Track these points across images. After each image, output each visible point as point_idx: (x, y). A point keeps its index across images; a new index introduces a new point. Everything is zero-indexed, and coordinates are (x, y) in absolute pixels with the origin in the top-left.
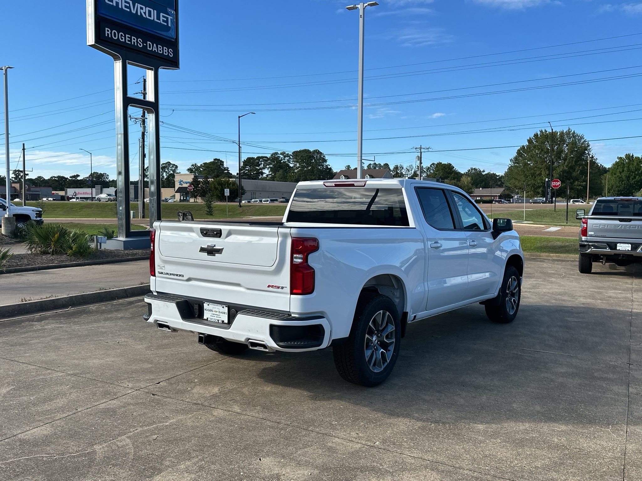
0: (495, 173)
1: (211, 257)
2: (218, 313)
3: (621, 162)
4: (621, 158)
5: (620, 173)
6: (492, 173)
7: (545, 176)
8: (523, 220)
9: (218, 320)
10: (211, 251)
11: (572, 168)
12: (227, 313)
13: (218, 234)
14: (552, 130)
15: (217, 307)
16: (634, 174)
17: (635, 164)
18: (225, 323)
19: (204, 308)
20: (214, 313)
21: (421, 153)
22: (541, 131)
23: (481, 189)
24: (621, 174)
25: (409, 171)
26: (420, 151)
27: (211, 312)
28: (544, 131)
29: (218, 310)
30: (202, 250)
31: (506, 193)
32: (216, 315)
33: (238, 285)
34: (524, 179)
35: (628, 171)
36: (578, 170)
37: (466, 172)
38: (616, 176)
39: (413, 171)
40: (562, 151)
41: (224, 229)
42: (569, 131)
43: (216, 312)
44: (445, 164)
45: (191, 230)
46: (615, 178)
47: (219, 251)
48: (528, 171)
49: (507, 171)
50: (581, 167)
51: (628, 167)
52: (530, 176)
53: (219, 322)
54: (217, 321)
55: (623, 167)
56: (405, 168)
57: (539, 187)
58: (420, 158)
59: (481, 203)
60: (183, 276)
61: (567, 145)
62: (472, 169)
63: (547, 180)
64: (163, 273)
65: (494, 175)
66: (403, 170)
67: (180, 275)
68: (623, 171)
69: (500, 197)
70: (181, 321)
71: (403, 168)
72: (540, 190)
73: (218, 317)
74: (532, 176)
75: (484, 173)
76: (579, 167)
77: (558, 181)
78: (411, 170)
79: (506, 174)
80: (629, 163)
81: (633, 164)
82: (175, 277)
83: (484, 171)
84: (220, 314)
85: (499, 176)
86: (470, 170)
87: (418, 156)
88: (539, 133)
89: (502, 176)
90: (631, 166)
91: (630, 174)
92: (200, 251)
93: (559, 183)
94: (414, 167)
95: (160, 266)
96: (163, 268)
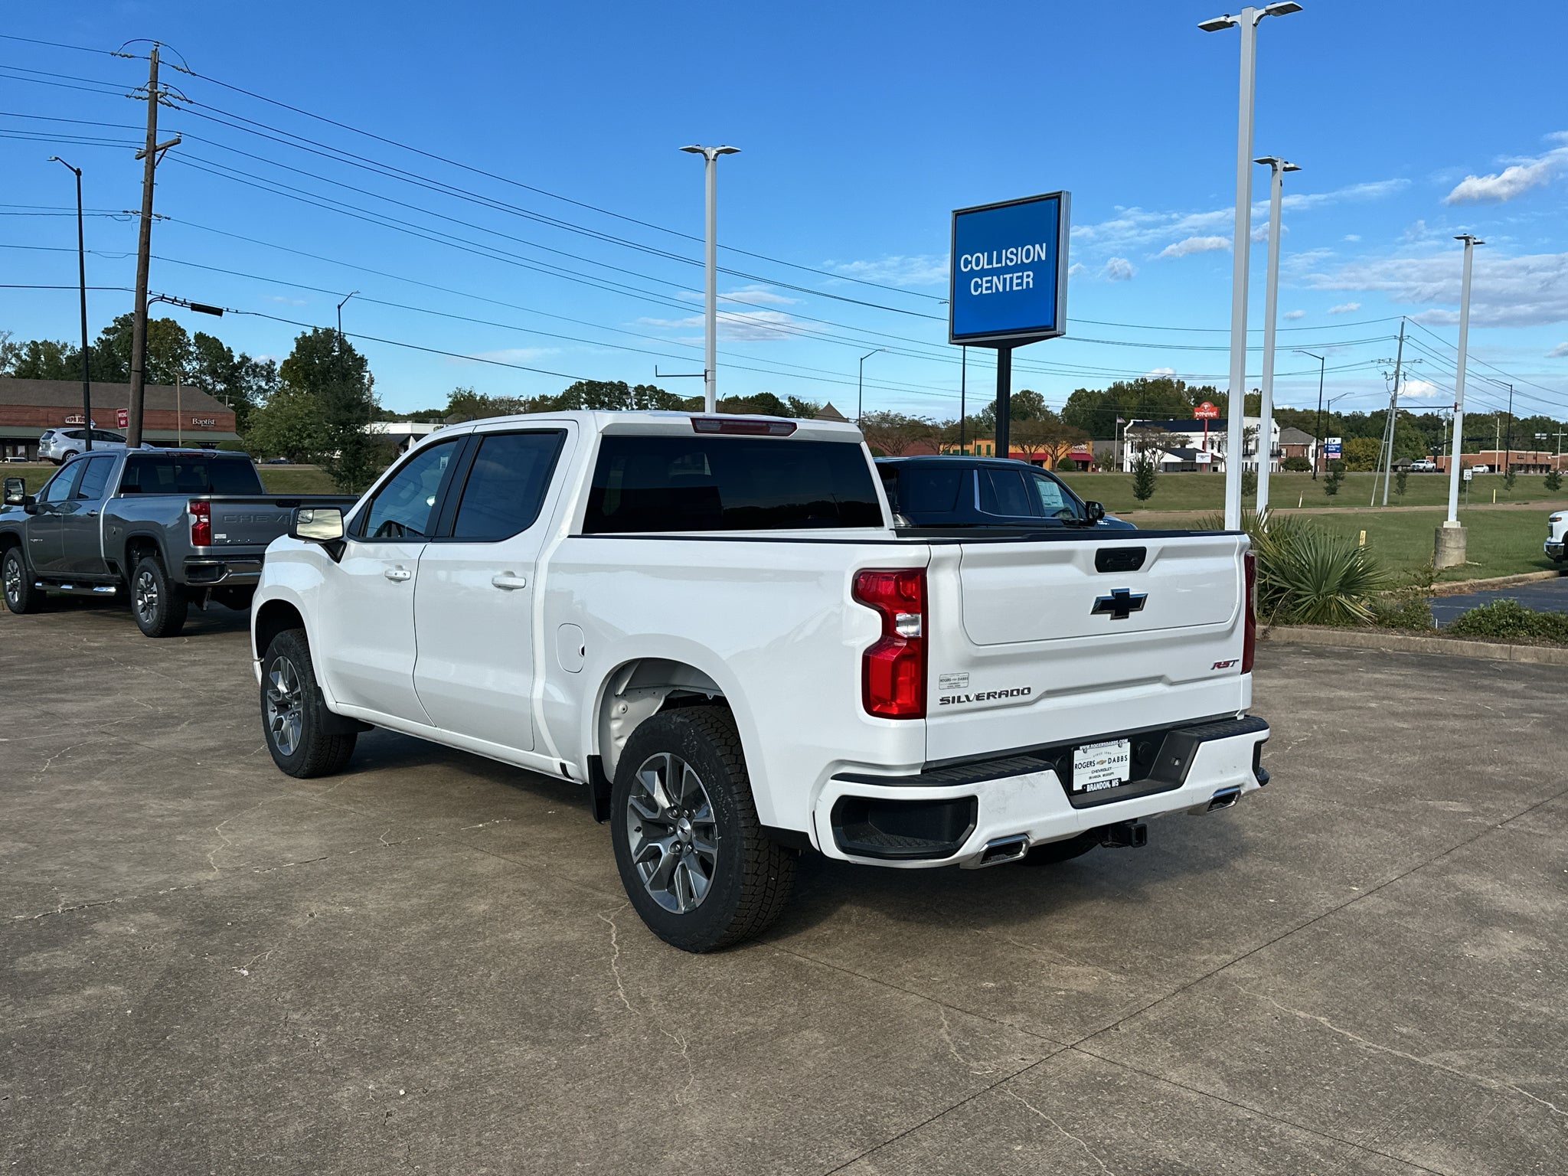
1: (1121, 624)
2: (1106, 766)
9: (1111, 782)
10: (1121, 605)
12: (1128, 757)
13: (1137, 560)
15: (1104, 750)
18: (1126, 783)
19: (1075, 763)
20: (1098, 767)
27: (1092, 768)
29: (1107, 757)
30: (1101, 606)
32: (1102, 770)
41: (1150, 549)
43: (1103, 762)
47: (1137, 603)
53: (1113, 785)
54: (1107, 786)
60: (1028, 692)
64: (959, 699)
67: (1022, 692)
70: (1071, 812)
73: (1108, 775)
82: (1004, 700)
92: (1093, 613)
95: (949, 680)
96: (963, 683)
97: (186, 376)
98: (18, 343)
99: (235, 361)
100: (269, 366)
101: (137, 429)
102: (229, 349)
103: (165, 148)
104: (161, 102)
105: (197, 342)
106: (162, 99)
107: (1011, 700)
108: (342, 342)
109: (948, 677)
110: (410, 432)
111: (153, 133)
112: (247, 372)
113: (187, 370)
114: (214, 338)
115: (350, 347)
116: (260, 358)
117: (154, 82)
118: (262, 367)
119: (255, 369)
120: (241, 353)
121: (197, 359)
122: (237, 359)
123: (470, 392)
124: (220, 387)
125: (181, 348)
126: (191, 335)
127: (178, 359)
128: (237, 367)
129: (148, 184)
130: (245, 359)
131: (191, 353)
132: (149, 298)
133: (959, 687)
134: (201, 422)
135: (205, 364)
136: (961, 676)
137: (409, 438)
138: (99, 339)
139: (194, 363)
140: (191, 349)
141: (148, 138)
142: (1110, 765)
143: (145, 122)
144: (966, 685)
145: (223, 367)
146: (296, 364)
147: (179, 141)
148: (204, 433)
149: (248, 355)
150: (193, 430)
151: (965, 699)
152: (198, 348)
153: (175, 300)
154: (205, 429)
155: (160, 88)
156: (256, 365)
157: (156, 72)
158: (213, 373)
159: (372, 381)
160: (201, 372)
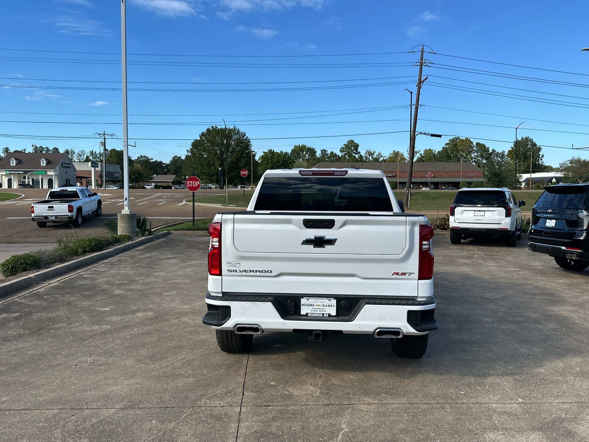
0: (162, 161)
1: (319, 250)
2: (322, 307)
3: (266, 156)
4: (266, 152)
5: (266, 164)
6: (159, 161)
7: (218, 166)
8: (226, 204)
9: (323, 314)
10: (319, 242)
11: (239, 160)
12: (335, 306)
13: (330, 224)
14: (226, 127)
15: (321, 300)
16: (275, 166)
17: (276, 158)
18: (333, 316)
19: (302, 304)
20: (315, 307)
21: (105, 139)
22: (212, 127)
23: (155, 175)
24: (266, 166)
25: (80, 156)
26: (103, 137)
27: (312, 307)
28: (215, 127)
29: (322, 304)
30: (307, 242)
31: (178, 180)
32: (319, 309)
33: (353, 275)
34: (200, 168)
35: (272, 163)
36: (243, 161)
37: (136, 159)
38: (264, 167)
39: (85, 156)
40: (230, 145)
41: (337, 220)
42: (234, 128)
43: (319, 306)
44: (119, 151)
45: (288, 222)
46: (263, 168)
47: (331, 242)
48: (204, 161)
49: (172, 160)
50: (245, 160)
51: (271, 160)
52: (206, 166)
53: (325, 315)
54: (321, 315)
55: (268, 160)
56: (76, 153)
57: (214, 175)
58: (104, 144)
59: (161, 188)
60: (271, 272)
61: (234, 140)
62: (141, 156)
63: (220, 169)
64: (236, 271)
65: (161, 163)
66: (75, 155)
67: (266, 272)
68: (268, 163)
69: (173, 183)
70: (282, 320)
71: (74, 153)
72: (214, 178)
73: (322, 311)
74: (207, 165)
75: (151, 161)
76: (244, 160)
77: (246, 171)
78: (83, 155)
79: (171, 162)
80: (272, 157)
81: (275, 158)
82: (258, 274)
83: (152, 159)
84: (325, 307)
85: (165, 163)
86: (139, 157)
87: (102, 142)
88: (211, 128)
89: (168, 164)
90: (273, 159)
91: (273, 165)
92: (302, 244)
93: (246, 172)
94: (86, 152)
95: (231, 263)
96: (238, 265)
97: (472, 158)
98: (418, 151)
99: (490, 152)
100: (502, 153)
101: (410, 178)
102: (488, 147)
103: (423, 82)
104: (424, 65)
105: (476, 146)
106: (424, 64)
107: (261, 274)
108: (531, 141)
109: (231, 262)
110: (553, 176)
111: (420, 77)
112: (494, 156)
113: (473, 156)
114: (483, 144)
115: (535, 143)
116: (499, 150)
117: (422, 59)
118: (500, 154)
119: (497, 154)
120: (492, 149)
121: (476, 152)
122: (491, 151)
123: (579, 158)
124: (484, 161)
125: (471, 148)
126: (474, 144)
127: (470, 152)
128: (490, 154)
129: (418, 94)
130: (494, 151)
131: (474, 150)
132: (416, 133)
133: (236, 266)
134: (471, 175)
135: (479, 154)
136: (236, 263)
137: (553, 178)
138: (443, 147)
139: (475, 154)
140: (474, 149)
141: (419, 79)
142: (323, 308)
143: (418, 74)
144: (239, 266)
145: (485, 154)
146: (513, 151)
147: (427, 78)
148: (472, 178)
149: (495, 149)
150: (468, 178)
151: (239, 271)
152: (477, 148)
153: (425, 133)
154: (472, 177)
155: (424, 61)
156: (498, 153)
157: (423, 56)
158: (482, 156)
159: (543, 156)
160: (477, 156)
